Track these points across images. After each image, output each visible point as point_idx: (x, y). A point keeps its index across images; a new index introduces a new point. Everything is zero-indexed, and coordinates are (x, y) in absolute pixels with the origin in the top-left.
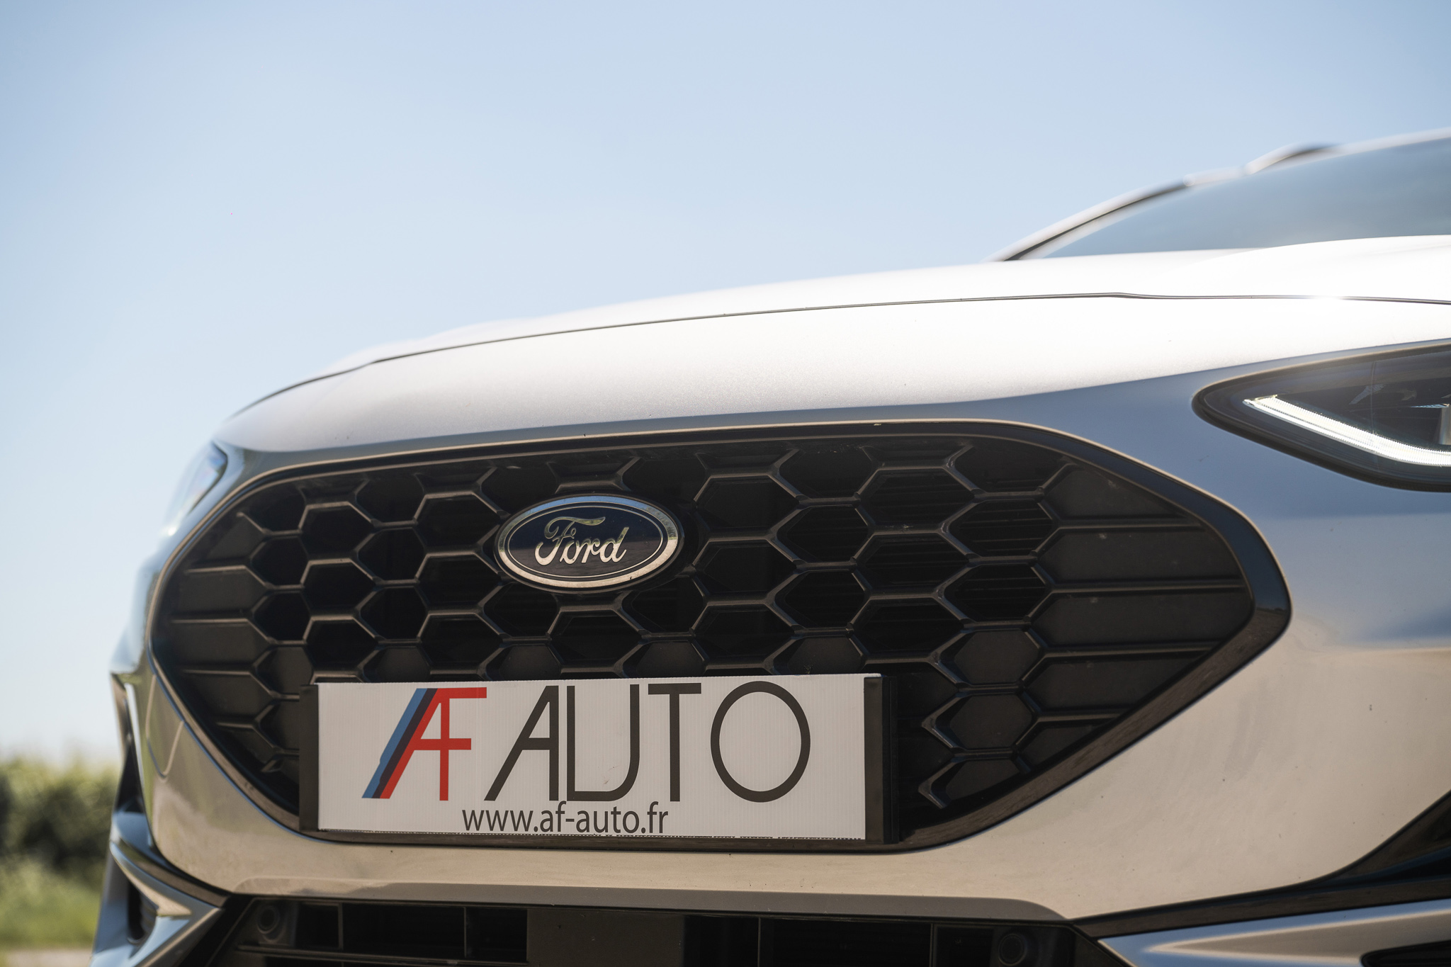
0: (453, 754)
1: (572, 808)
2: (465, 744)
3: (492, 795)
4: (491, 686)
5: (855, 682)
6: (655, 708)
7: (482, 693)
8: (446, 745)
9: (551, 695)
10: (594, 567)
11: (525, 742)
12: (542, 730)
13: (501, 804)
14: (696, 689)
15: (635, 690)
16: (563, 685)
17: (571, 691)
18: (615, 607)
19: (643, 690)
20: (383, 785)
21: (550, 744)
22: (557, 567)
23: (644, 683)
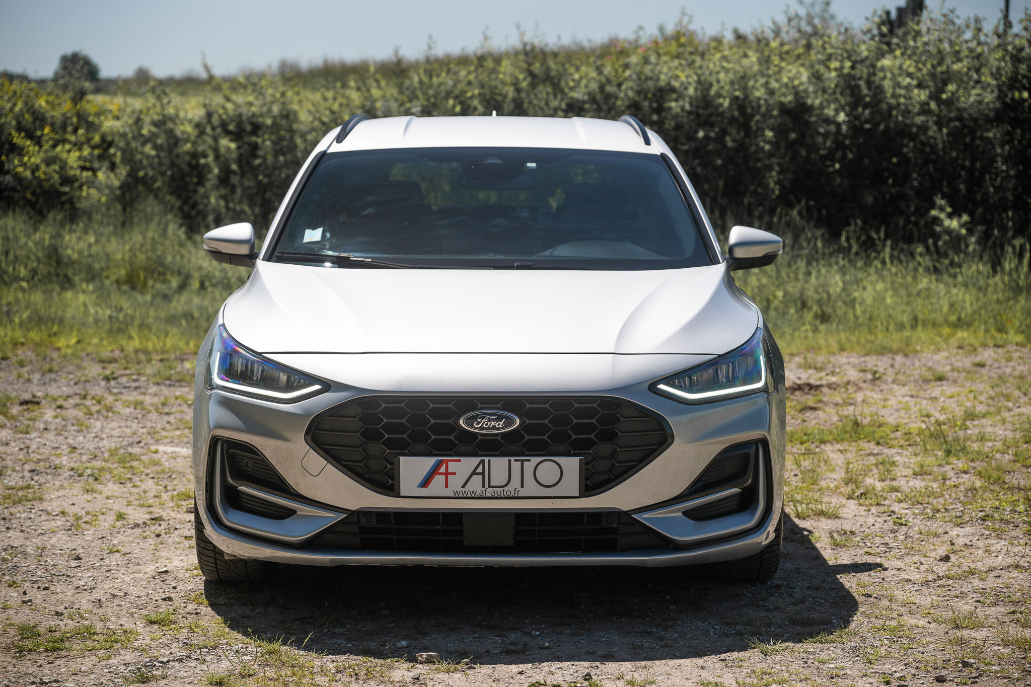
0: (449, 476)
1: (490, 490)
2: (454, 474)
3: (463, 486)
4: (462, 459)
5: (577, 459)
6: (516, 466)
7: (460, 461)
8: (447, 474)
9: (483, 462)
10: (494, 428)
11: (474, 473)
12: (480, 470)
13: (466, 489)
14: (529, 460)
15: (510, 461)
16: (486, 459)
17: (489, 461)
18: (499, 438)
19: (513, 462)
20: (425, 483)
21: (483, 474)
22: (481, 428)
23: (513, 459)
